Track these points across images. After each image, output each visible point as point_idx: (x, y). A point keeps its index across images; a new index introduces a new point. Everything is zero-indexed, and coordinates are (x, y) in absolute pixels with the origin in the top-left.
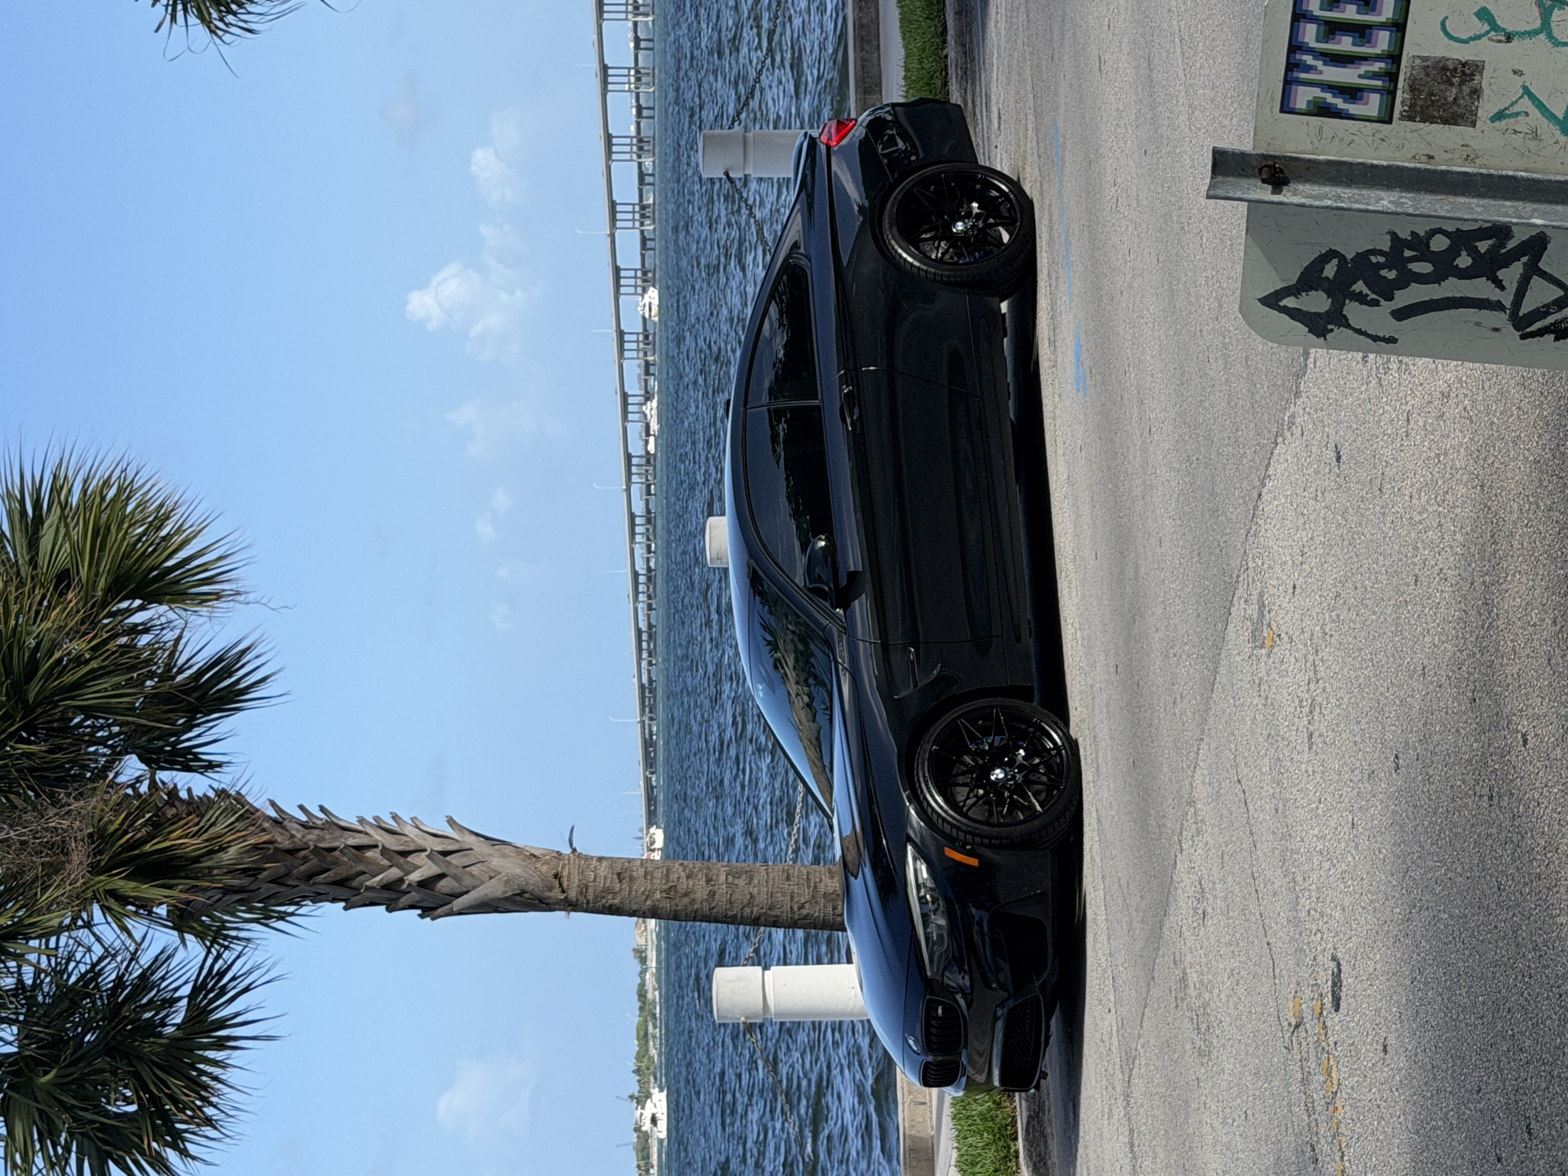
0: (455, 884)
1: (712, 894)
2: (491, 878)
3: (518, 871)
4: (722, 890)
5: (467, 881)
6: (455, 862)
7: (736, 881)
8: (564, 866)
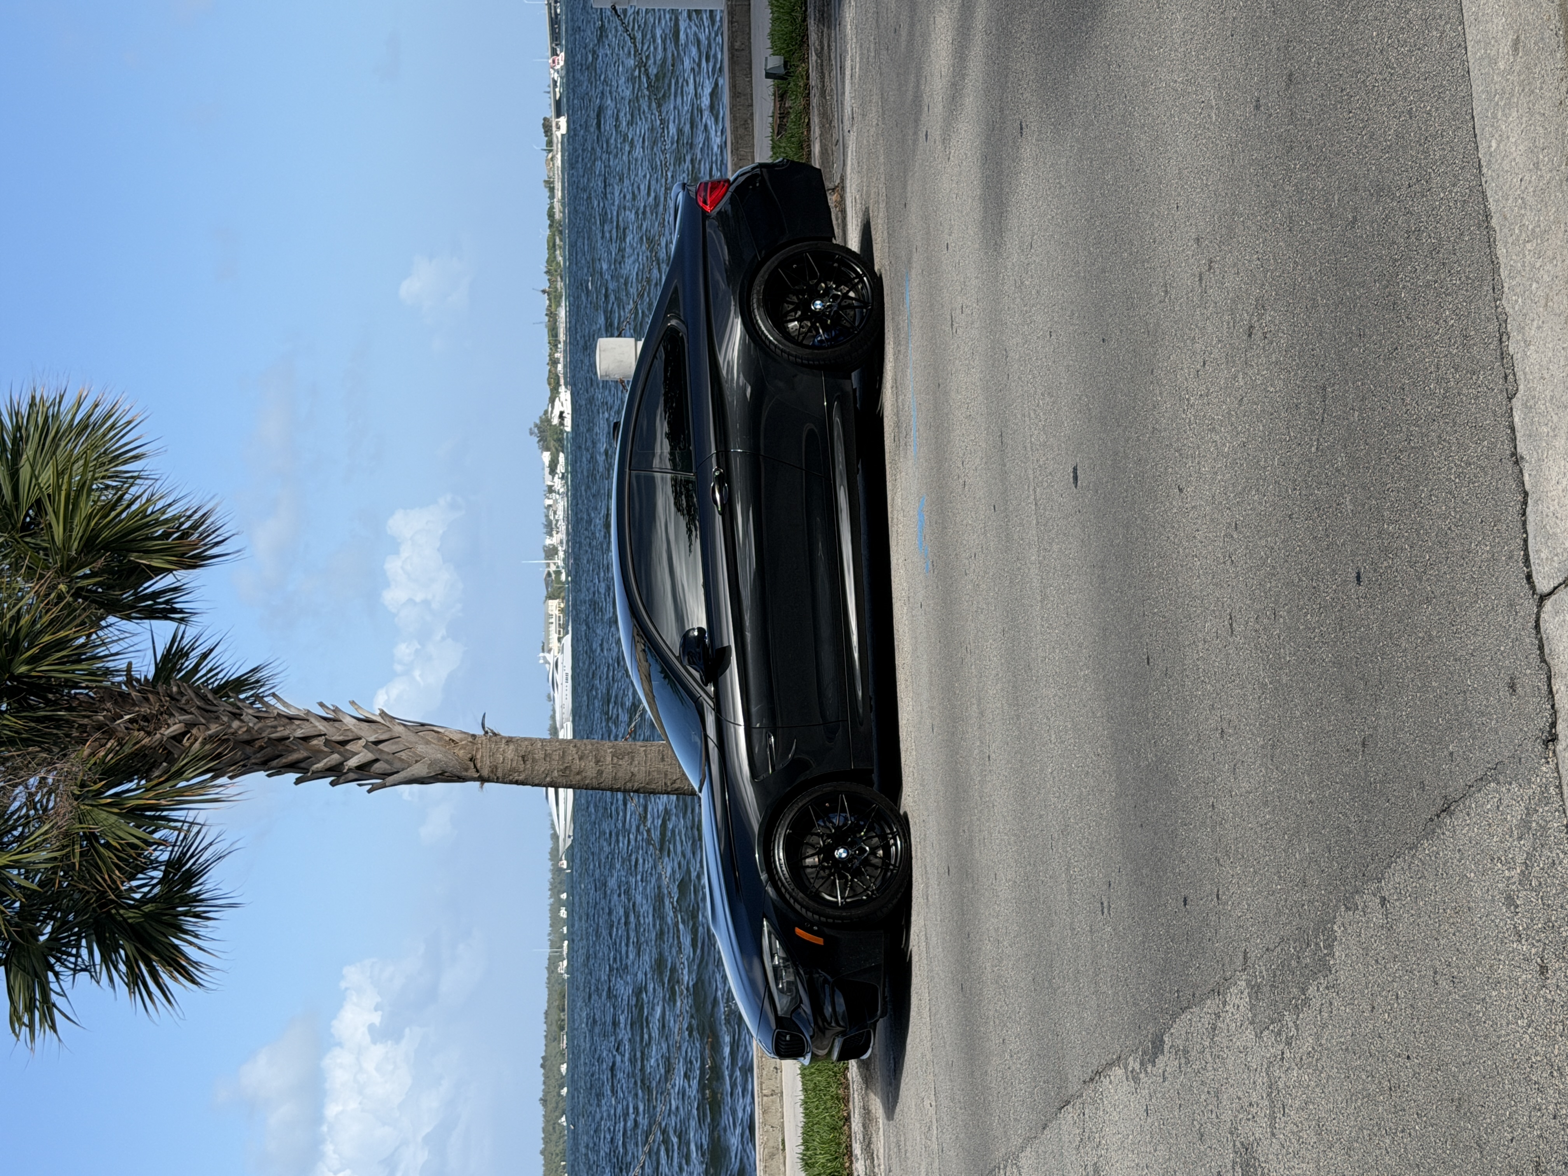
0: (387, 767)
1: (600, 773)
2: (417, 762)
3: (439, 756)
4: (608, 770)
5: (398, 765)
6: (386, 749)
7: (620, 762)
8: (478, 749)
